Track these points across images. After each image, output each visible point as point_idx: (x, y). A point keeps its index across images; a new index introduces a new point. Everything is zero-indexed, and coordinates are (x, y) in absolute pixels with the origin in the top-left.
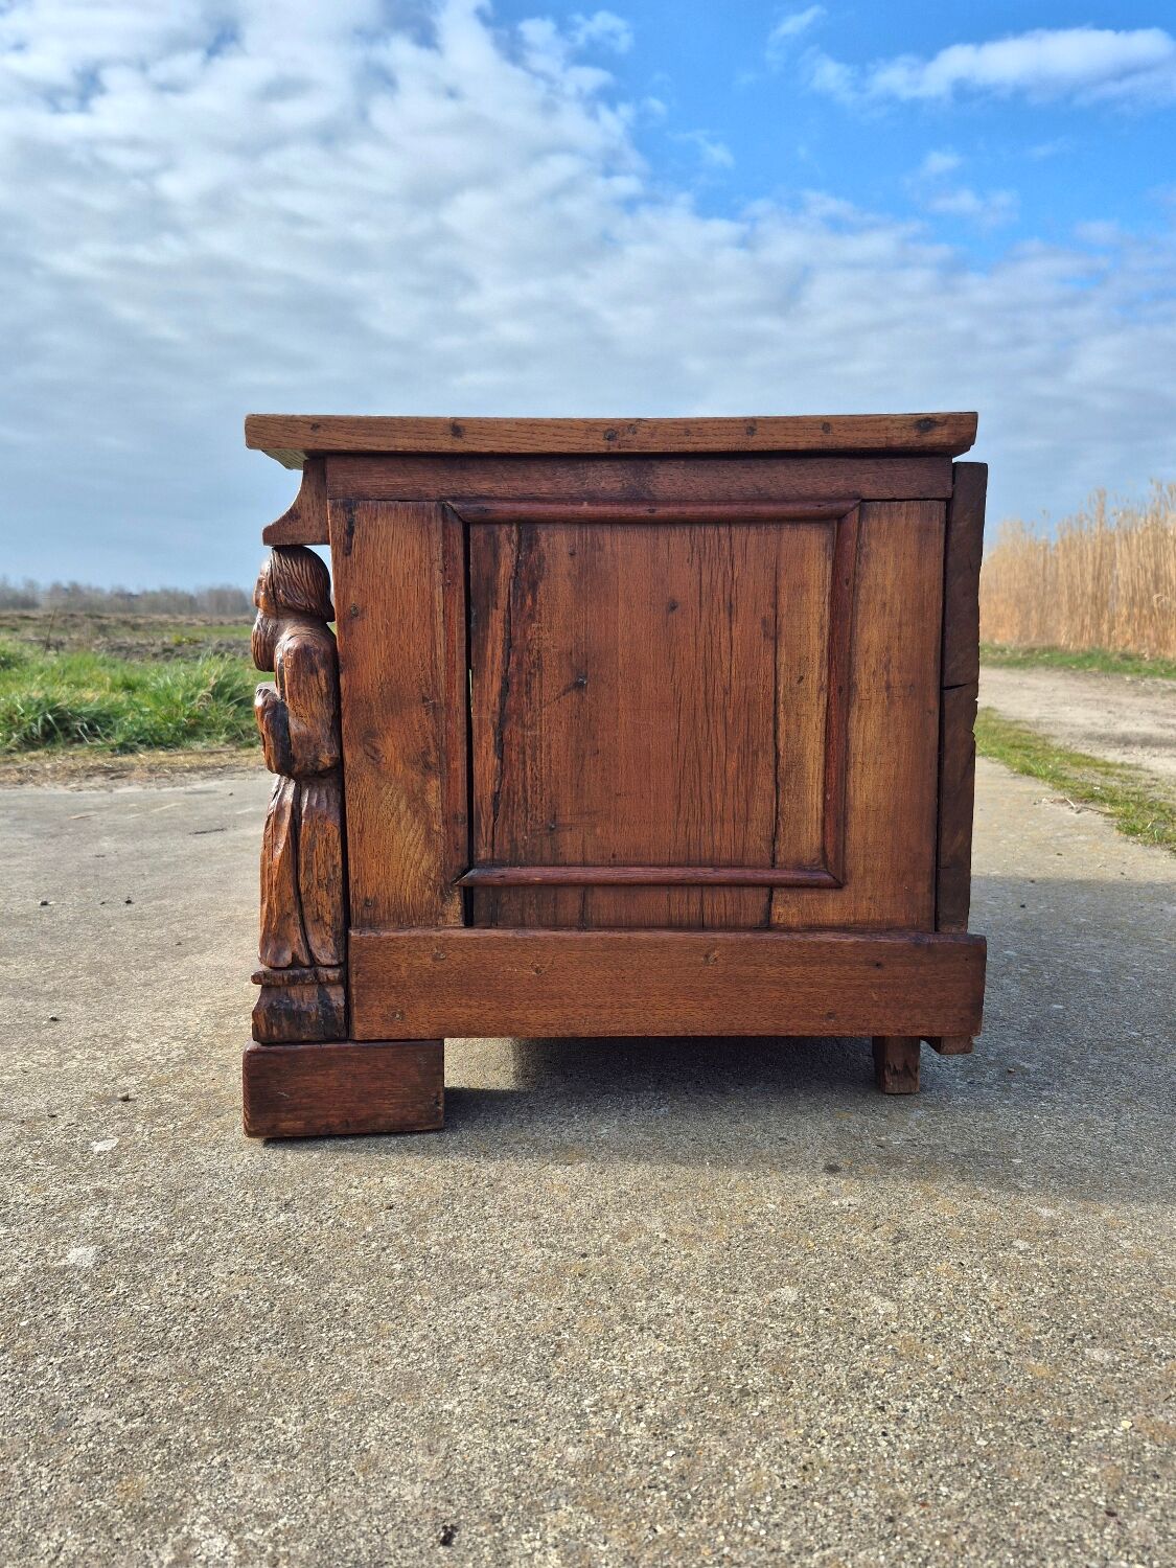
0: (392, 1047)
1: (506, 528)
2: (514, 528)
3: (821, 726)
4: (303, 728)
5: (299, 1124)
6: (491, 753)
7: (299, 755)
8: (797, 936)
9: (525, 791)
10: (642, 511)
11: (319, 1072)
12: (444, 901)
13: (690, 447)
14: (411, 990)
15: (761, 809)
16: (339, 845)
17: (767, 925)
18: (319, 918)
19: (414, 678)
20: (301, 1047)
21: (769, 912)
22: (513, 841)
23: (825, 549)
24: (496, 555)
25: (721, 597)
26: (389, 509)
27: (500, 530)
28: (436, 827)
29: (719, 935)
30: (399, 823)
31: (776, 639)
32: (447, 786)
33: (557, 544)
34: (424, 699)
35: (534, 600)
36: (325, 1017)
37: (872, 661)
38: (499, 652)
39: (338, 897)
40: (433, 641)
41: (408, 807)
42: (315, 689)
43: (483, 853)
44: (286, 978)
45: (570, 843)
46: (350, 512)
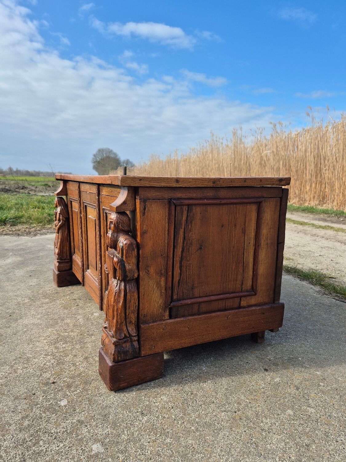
0: (151, 357)
1: (185, 207)
2: (187, 207)
3: (253, 255)
4: (130, 267)
5: (126, 384)
6: (178, 269)
7: (129, 274)
8: (247, 309)
9: (186, 278)
10: (218, 201)
11: (132, 368)
12: (164, 312)
13: (231, 186)
14: (157, 339)
15: (240, 277)
16: (137, 300)
17: (240, 307)
18: (131, 322)
19: (159, 249)
20: (127, 361)
21: (240, 304)
22: (183, 293)
23: (256, 210)
24: (182, 214)
25: (233, 223)
26: (155, 202)
27: (184, 207)
28: (163, 291)
29: (230, 311)
30: (154, 291)
31: (245, 233)
32: (166, 280)
33: (197, 211)
34: (162, 255)
35: (191, 226)
36: (133, 351)
37: (264, 238)
38: (182, 241)
39: (136, 315)
40: (165, 239)
41: (156, 286)
42: (134, 255)
43: (175, 297)
44: (123, 342)
45: (197, 292)
46: (145, 203)
